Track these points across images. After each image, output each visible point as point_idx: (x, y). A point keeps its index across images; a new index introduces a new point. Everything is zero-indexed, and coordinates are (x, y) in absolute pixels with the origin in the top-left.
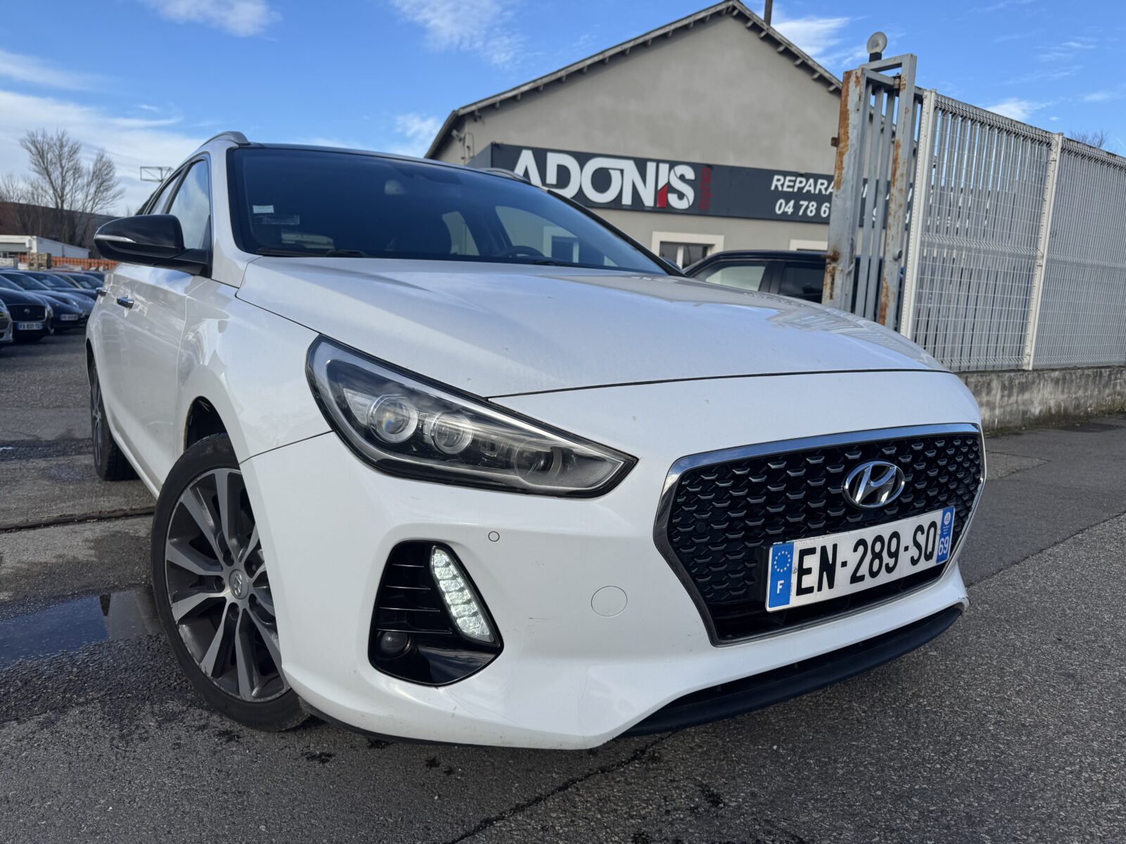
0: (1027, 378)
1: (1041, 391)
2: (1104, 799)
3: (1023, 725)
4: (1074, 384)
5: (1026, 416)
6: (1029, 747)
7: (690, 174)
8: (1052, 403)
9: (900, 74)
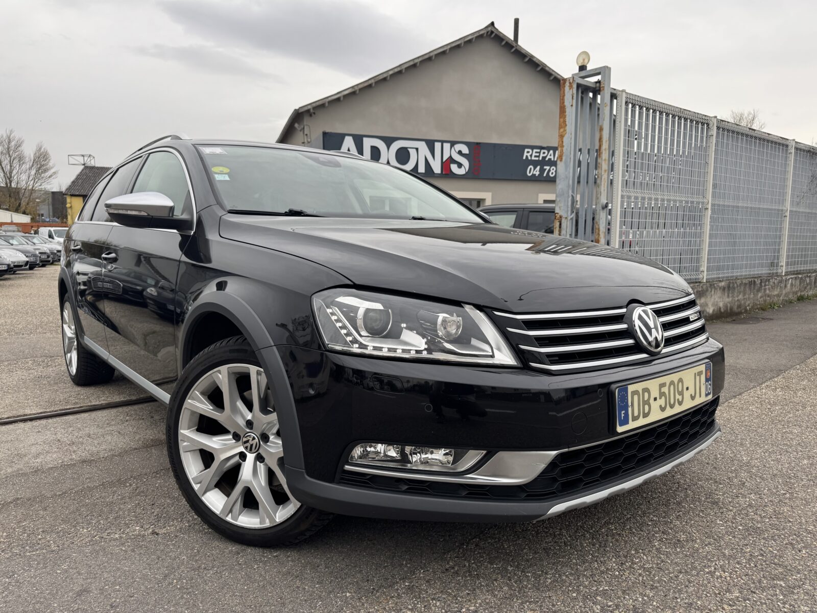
0: (702, 288)
1: (713, 297)
2: (728, 591)
3: (679, 541)
4: (736, 291)
6: (681, 555)
7: (465, 150)
8: (721, 305)
9: (600, 79)
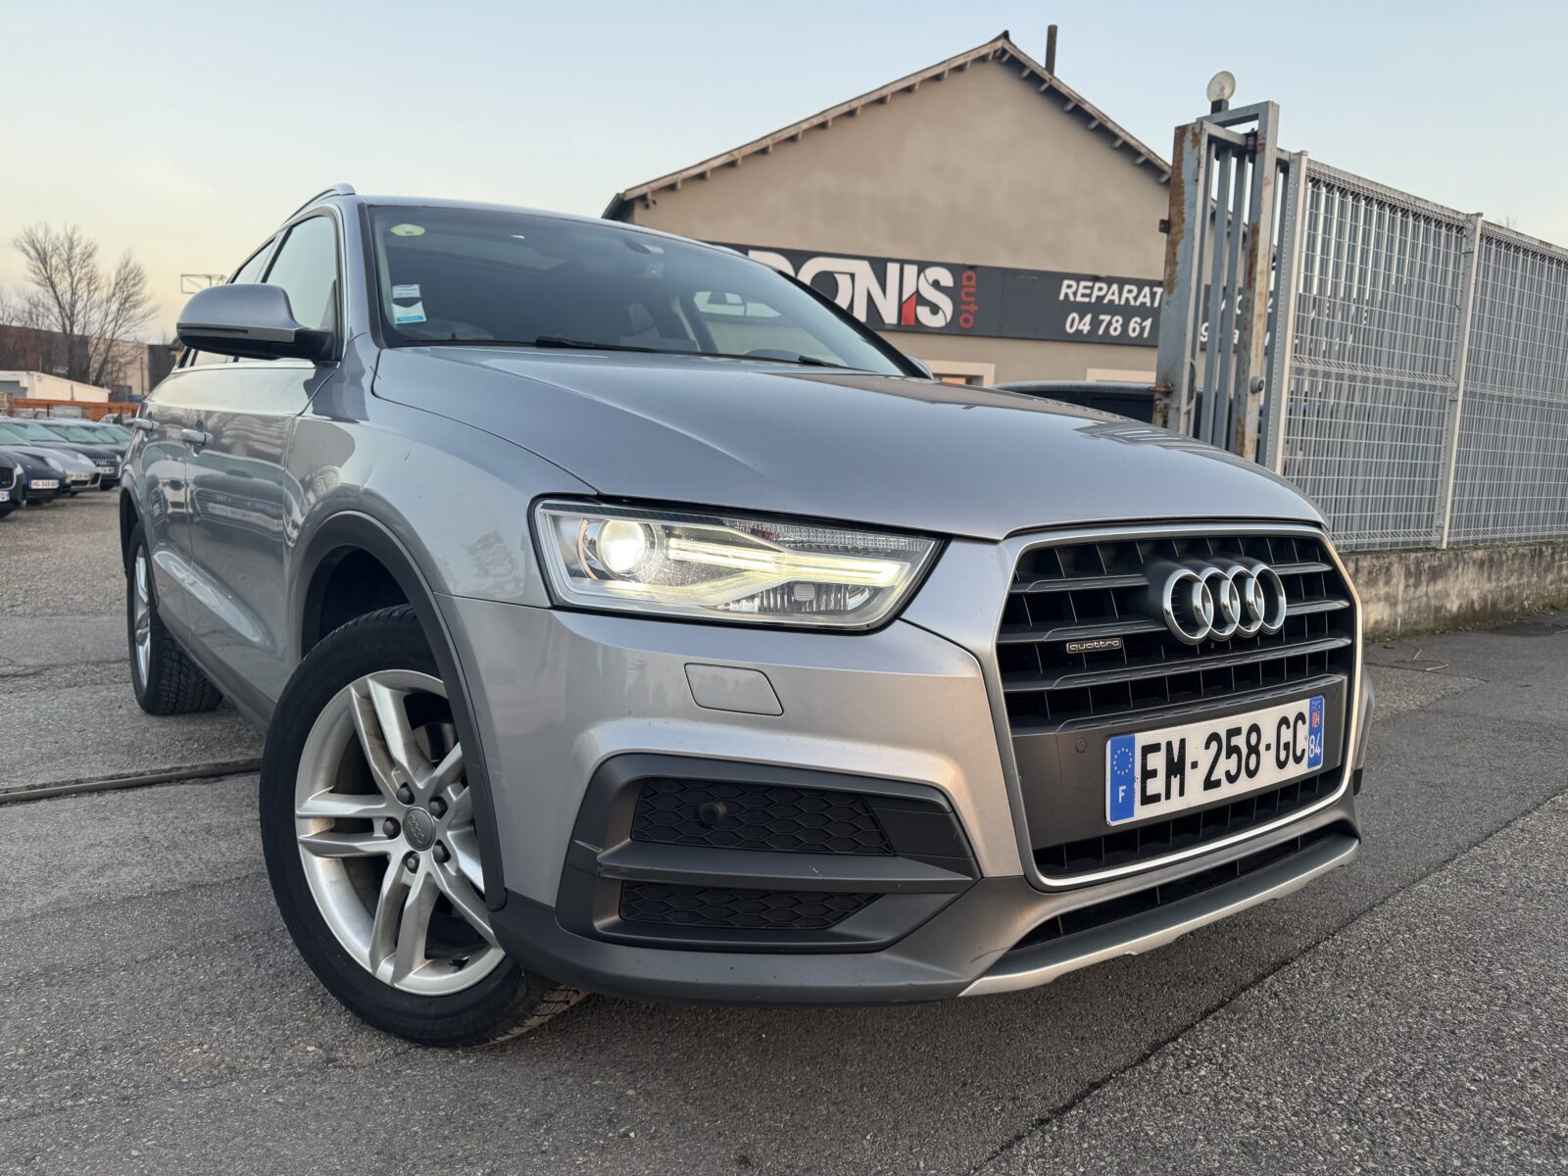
0: (1440, 560)
1: (1460, 579)
4: (1505, 568)
5: (1439, 615)
7: (947, 280)
8: (1475, 595)
9: (1256, 129)
